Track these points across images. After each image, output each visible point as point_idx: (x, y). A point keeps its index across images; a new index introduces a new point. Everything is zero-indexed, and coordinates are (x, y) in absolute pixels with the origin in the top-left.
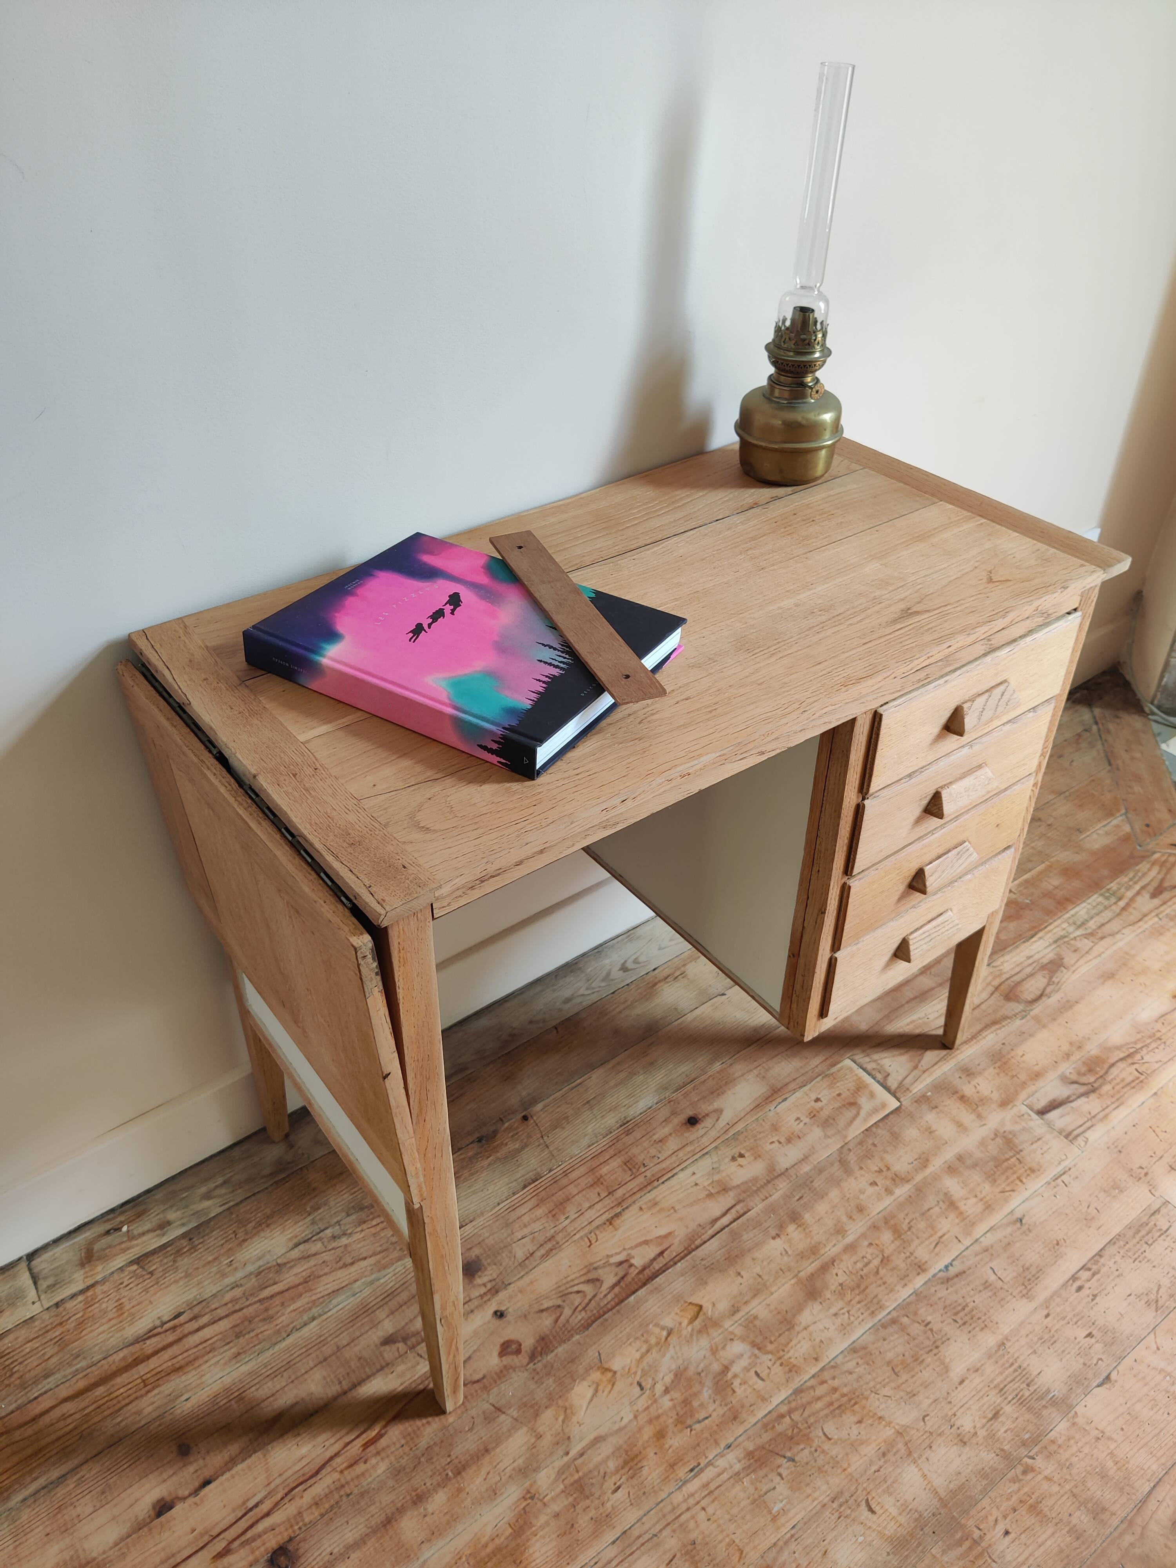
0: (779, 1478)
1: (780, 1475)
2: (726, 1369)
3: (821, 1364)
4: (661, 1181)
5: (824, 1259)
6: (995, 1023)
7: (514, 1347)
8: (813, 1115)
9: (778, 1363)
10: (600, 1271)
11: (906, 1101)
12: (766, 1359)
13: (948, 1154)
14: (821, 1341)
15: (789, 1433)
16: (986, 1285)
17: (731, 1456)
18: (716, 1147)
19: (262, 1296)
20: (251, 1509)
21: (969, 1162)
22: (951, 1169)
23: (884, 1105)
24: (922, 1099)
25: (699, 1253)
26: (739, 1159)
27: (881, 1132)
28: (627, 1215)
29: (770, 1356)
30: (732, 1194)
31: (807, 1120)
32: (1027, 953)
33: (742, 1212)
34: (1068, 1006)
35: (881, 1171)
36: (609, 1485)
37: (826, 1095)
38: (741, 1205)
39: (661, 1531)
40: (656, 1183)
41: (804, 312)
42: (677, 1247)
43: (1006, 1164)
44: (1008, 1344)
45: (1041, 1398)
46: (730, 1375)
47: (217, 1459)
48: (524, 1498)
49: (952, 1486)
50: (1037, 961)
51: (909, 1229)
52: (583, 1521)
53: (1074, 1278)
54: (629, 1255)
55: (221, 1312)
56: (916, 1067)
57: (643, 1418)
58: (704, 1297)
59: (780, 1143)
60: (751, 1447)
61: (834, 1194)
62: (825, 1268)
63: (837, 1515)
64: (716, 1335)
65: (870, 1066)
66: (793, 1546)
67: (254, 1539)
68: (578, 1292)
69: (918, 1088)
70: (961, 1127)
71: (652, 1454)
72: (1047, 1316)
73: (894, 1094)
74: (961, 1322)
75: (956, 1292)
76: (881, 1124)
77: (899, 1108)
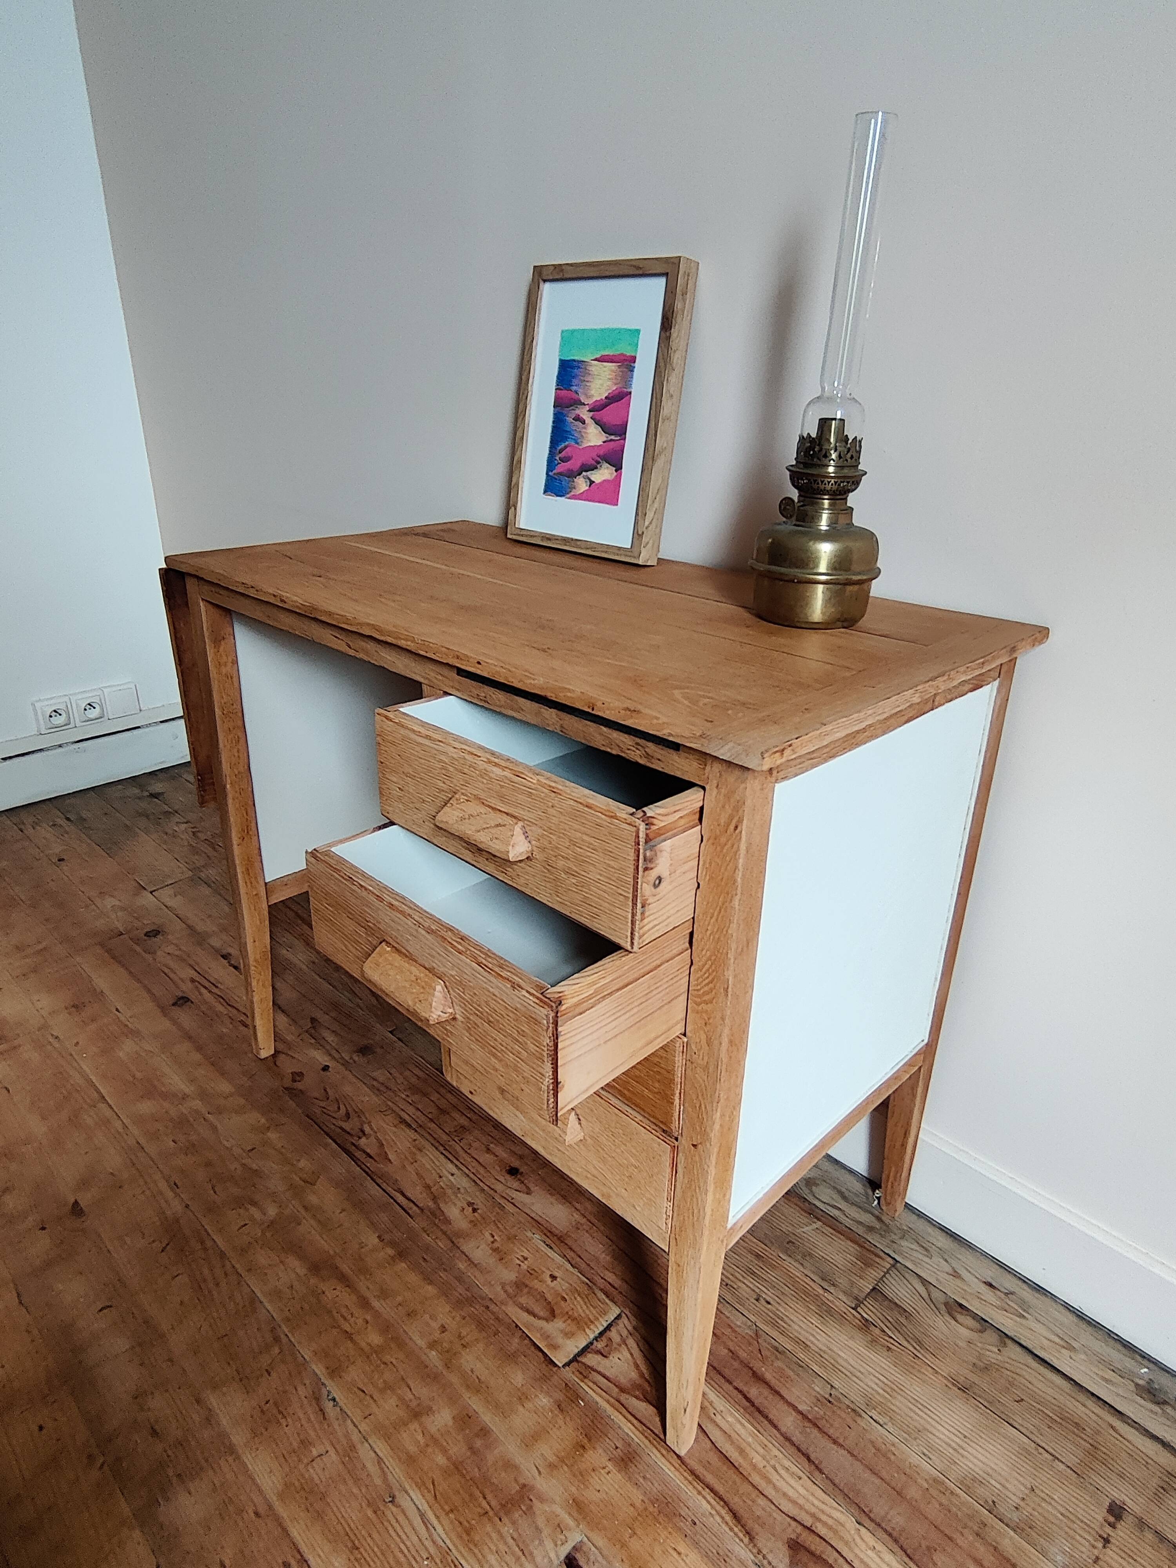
0: (151, 1240)
1: (154, 1241)
2: (254, 1203)
4: (444, 1152)
7: (298, 1079)
8: (531, 1272)
9: (252, 1240)
10: (356, 1119)
11: (569, 1374)
12: (257, 1231)
13: (487, 1417)
14: (266, 1274)
15: (187, 1249)
16: (305, 1443)
17: (180, 1209)
18: (483, 1190)
21: (478, 1443)
22: (465, 1419)
23: (555, 1347)
24: (572, 1395)
25: (369, 1183)
26: (471, 1209)
27: (516, 1342)
28: (411, 1133)
29: (260, 1235)
30: (431, 1204)
31: (524, 1266)
33: (411, 1212)
35: (460, 1337)
37: (560, 1285)
38: (418, 1211)
40: (441, 1148)
42: (377, 1167)
43: (477, 1493)
44: (230, 1459)
46: (248, 1206)
48: (184, 1095)
52: (157, 1126)
53: (303, 1561)
54: (370, 1135)
56: (622, 1389)
57: (226, 1154)
58: (322, 1185)
59: (493, 1242)
60: (182, 1221)
61: (430, 1291)
62: (343, 1280)
63: (107, 1282)
64: (287, 1196)
65: (613, 1334)
67: (198, 990)
68: (339, 1108)
69: (588, 1389)
70: (531, 1440)
72: (257, 1514)
73: (575, 1359)
74: (264, 1407)
75: (300, 1406)
76: (527, 1341)
77: (556, 1365)
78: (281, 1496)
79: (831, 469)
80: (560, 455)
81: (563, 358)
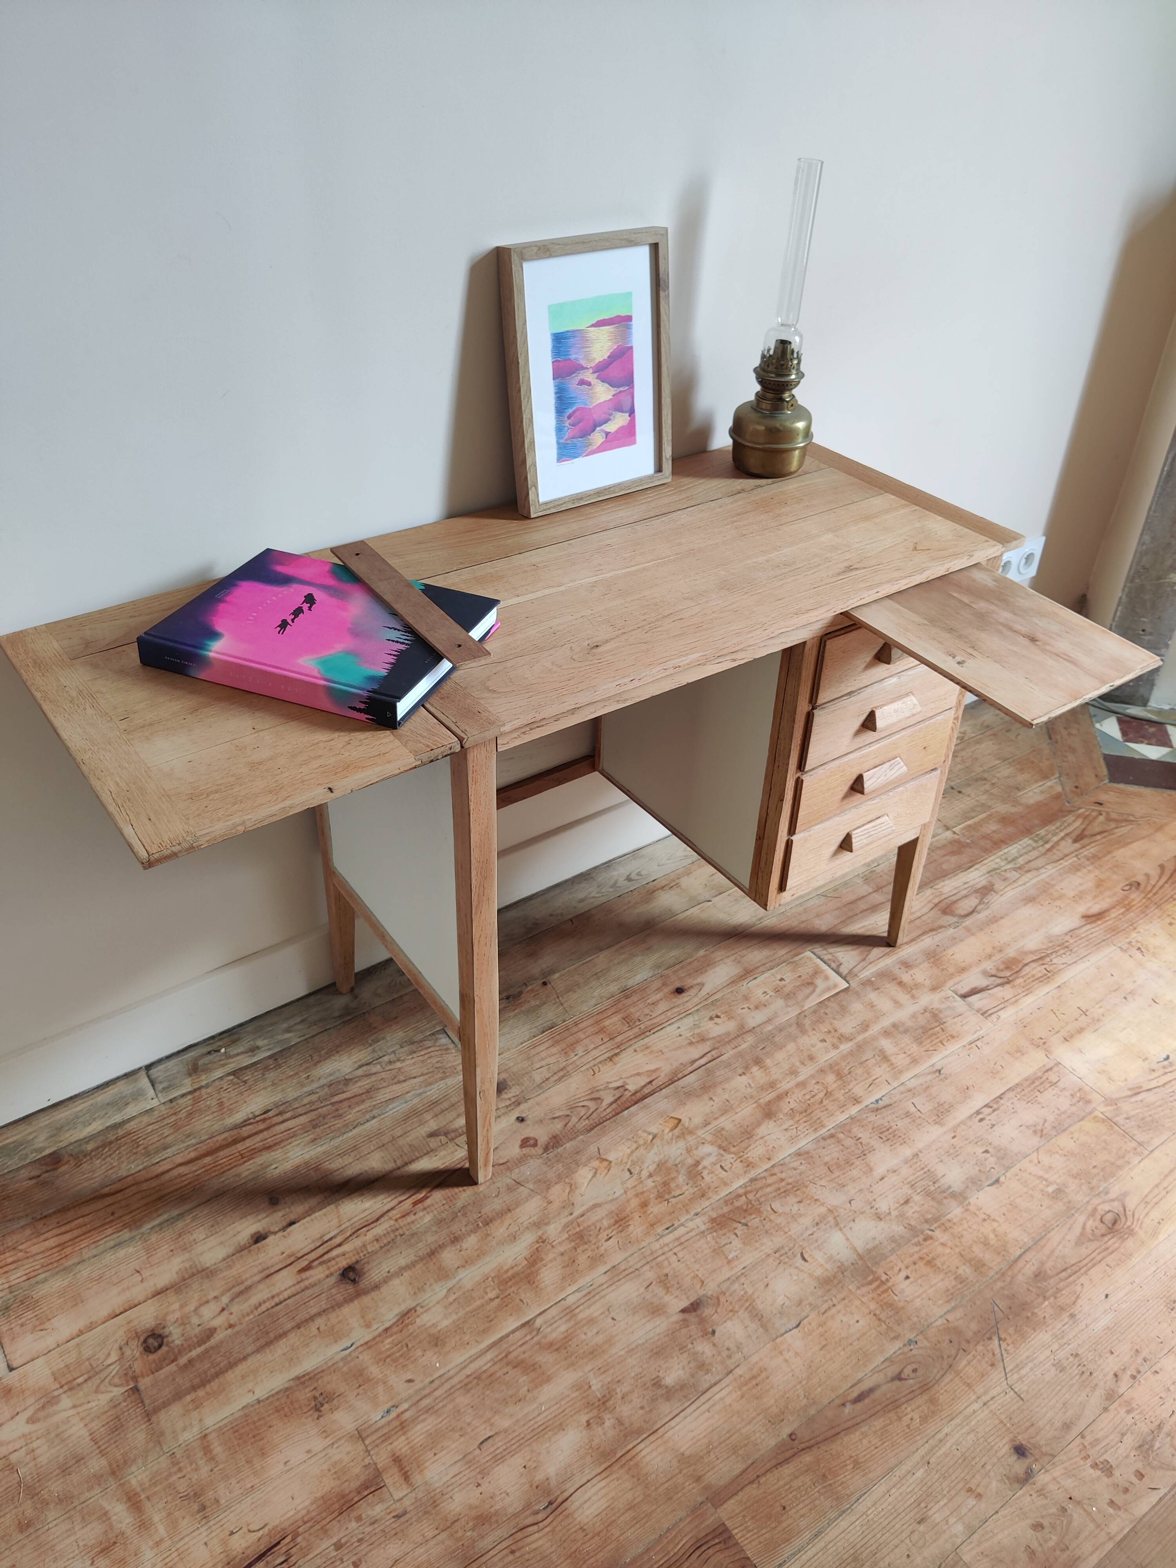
0: (734, 1236)
1: (736, 1235)
2: (698, 1163)
3: (773, 1163)
4: (652, 1032)
5: (780, 1091)
6: (932, 930)
7: (532, 1142)
8: (777, 990)
9: (739, 1160)
10: (601, 1093)
11: (854, 984)
12: (729, 1157)
13: (886, 1022)
14: (774, 1147)
15: (745, 1207)
16: (908, 1114)
17: (698, 1221)
18: (698, 1010)
19: (333, 1101)
20: (327, 1242)
21: (901, 1029)
22: (886, 1033)
23: (836, 986)
24: (867, 983)
25: (681, 1083)
26: (716, 1019)
27: (833, 1005)
28: (624, 1055)
29: (733, 1156)
30: (708, 1043)
31: (773, 994)
32: (964, 880)
33: (716, 1056)
34: (994, 920)
35: (829, 1032)
36: (603, 1236)
37: (788, 976)
38: (715, 1051)
39: (642, 1267)
40: (648, 1033)
41: (784, 344)
42: (663, 1078)
43: (931, 1032)
44: (921, 1155)
45: (944, 1192)
46: (700, 1167)
47: (299, 1209)
48: (537, 1242)
49: (868, 1247)
50: (972, 886)
51: (849, 1073)
52: (582, 1259)
53: (978, 1113)
54: (624, 1082)
55: (301, 1111)
56: (864, 960)
57: (631, 1194)
58: (683, 1114)
59: (749, 1009)
60: (714, 1215)
61: (791, 1047)
62: (779, 1098)
63: (778, 1261)
64: (691, 1140)
65: (826, 958)
66: (743, 1280)
67: (329, 1260)
68: (584, 1106)
69: (865, 974)
70: (897, 1004)
71: (637, 1217)
72: (954, 1137)
73: (844, 978)
74: (885, 1139)
75: (883, 1118)
76: (831, 999)
77: (849, 987)
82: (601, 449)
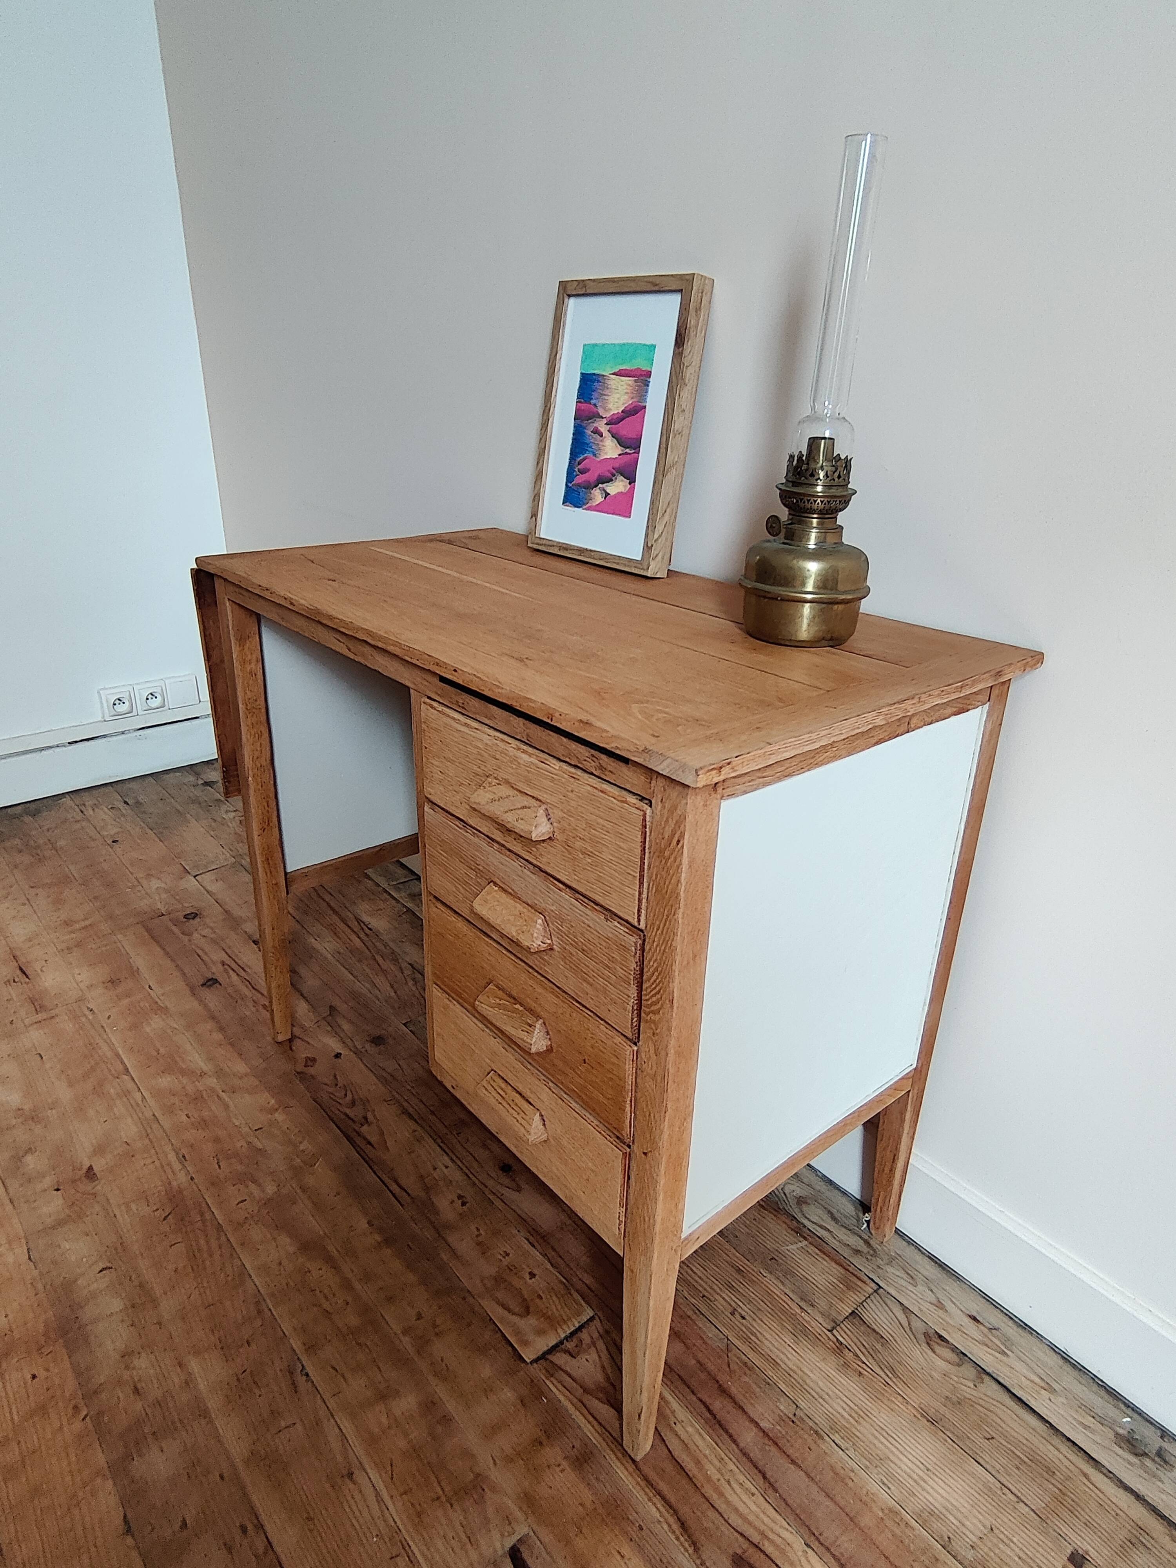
0: (155, 1209)
2: (255, 1181)
6: (683, 1525)
7: (311, 1065)
8: (511, 1268)
9: (247, 1215)
10: (361, 1106)
11: (537, 1372)
12: (255, 1207)
13: (451, 1406)
14: (258, 1250)
15: (187, 1219)
16: (275, 1413)
17: (185, 1181)
18: (474, 1184)
20: (243, 969)
21: (440, 1429)
22: (430, 1405)
23: (526, 1343)
24: (537, 1392)
25: (365, 1169)
26: (460, 1202)
28: (411, 1123)
29: (257, 1211)
30: (422, 1194)
31: (505, 1262)
33: (401, 1200)
35: (435, 1326)
36: (193, 1113)
37: (538, 1284)
38: (409, 1200)
39: (150, 1139)
40: (439, 1141)
42: (375, 1154)
43: (433, 1478)
44: (203, 1422)
46: (249, 1183)
48: (201, 1071)
51: (359, 1344)
52: (175, 1100)
53: (260, 1526)
54: (372, 1123)
56: (586, 1391)
57: (234, 1131)
58: (320, 1167)
59: (477, 1236)
60: (186, 1193)
61: (411, 1278)
62: (330, 1261)
63: (111, 1246)
64: (286, 1176)
65: (584, 1335)
67: (227, 973)
68: (346, 1095)
69: (553, 1387)
70: (491, 1431)
71: (205, 1136)
73: (543, 1357)
74: (241, 1376)
75: (274, 1379)
76: (499, 1335)
77: (524, 1361)
78: (247, 1462)
79: (819, 489)
80: (579, 467)
81: (584, 372)
82: (598, 508)
